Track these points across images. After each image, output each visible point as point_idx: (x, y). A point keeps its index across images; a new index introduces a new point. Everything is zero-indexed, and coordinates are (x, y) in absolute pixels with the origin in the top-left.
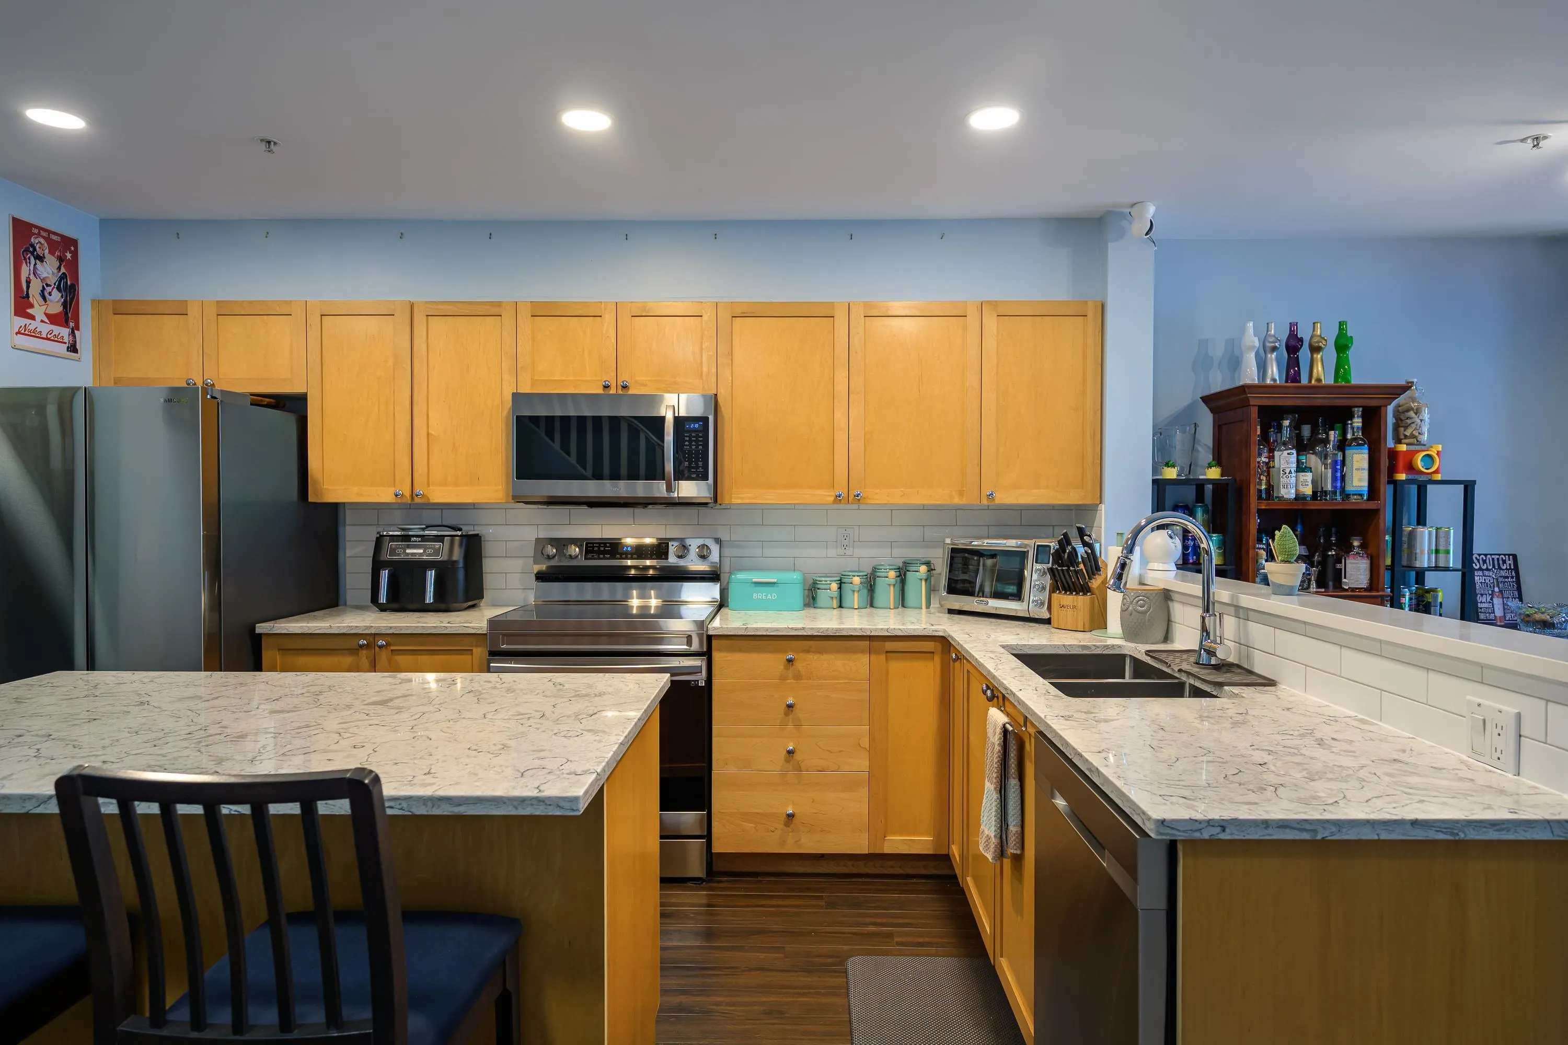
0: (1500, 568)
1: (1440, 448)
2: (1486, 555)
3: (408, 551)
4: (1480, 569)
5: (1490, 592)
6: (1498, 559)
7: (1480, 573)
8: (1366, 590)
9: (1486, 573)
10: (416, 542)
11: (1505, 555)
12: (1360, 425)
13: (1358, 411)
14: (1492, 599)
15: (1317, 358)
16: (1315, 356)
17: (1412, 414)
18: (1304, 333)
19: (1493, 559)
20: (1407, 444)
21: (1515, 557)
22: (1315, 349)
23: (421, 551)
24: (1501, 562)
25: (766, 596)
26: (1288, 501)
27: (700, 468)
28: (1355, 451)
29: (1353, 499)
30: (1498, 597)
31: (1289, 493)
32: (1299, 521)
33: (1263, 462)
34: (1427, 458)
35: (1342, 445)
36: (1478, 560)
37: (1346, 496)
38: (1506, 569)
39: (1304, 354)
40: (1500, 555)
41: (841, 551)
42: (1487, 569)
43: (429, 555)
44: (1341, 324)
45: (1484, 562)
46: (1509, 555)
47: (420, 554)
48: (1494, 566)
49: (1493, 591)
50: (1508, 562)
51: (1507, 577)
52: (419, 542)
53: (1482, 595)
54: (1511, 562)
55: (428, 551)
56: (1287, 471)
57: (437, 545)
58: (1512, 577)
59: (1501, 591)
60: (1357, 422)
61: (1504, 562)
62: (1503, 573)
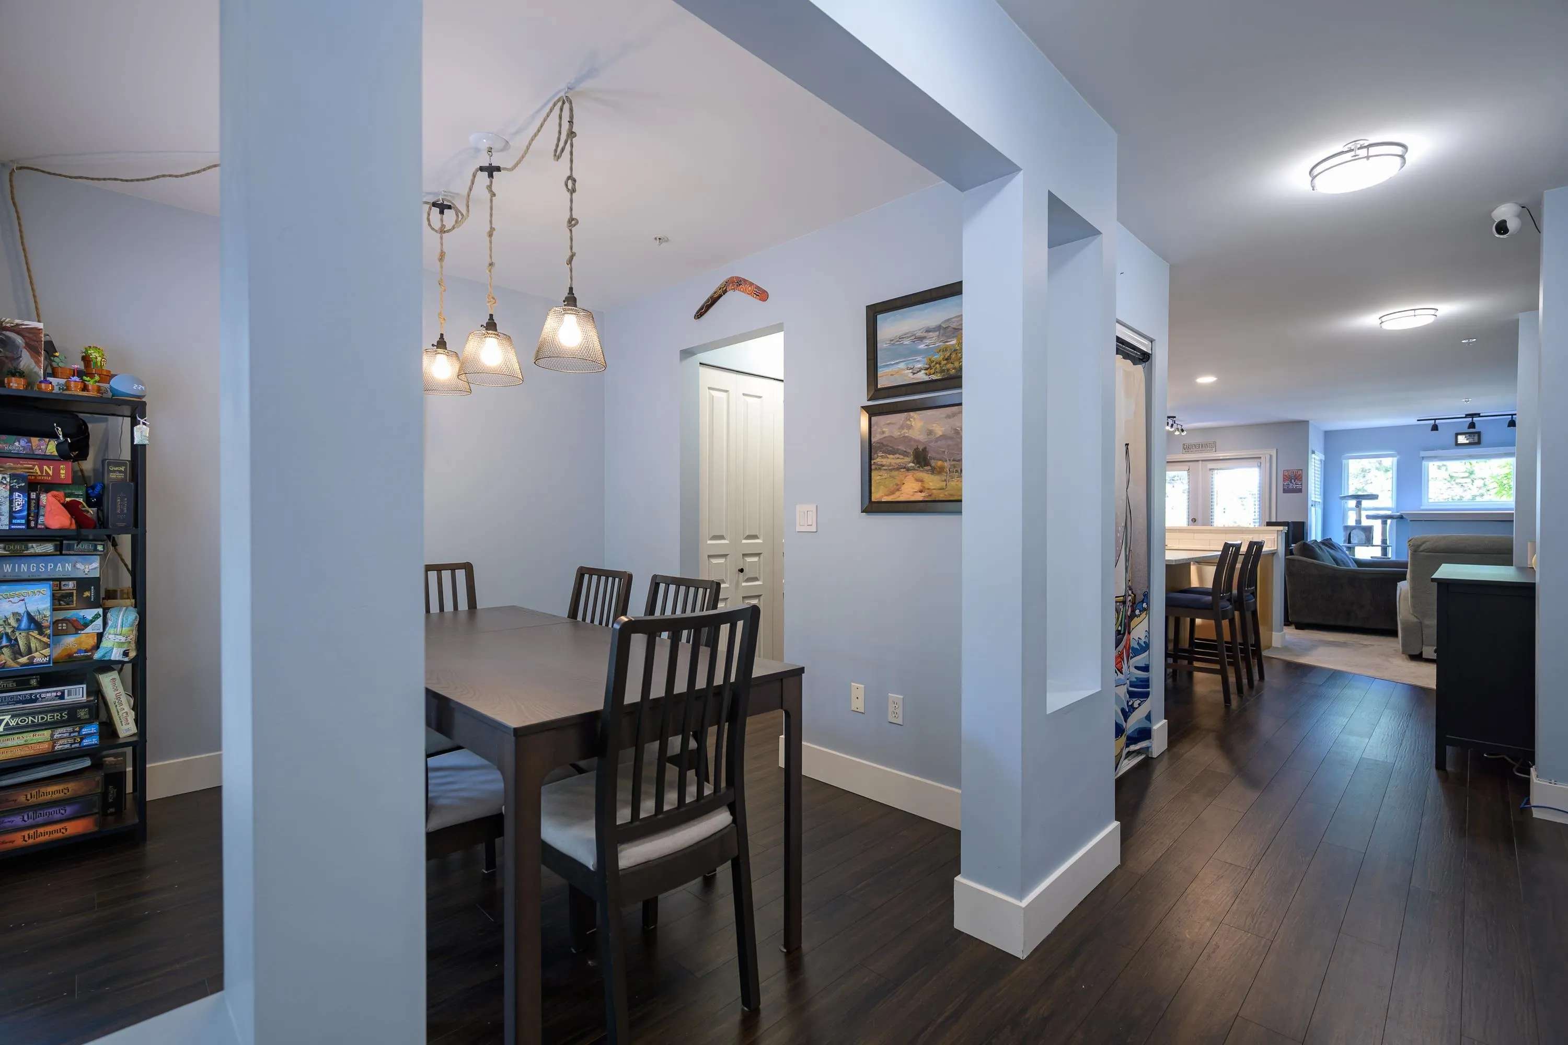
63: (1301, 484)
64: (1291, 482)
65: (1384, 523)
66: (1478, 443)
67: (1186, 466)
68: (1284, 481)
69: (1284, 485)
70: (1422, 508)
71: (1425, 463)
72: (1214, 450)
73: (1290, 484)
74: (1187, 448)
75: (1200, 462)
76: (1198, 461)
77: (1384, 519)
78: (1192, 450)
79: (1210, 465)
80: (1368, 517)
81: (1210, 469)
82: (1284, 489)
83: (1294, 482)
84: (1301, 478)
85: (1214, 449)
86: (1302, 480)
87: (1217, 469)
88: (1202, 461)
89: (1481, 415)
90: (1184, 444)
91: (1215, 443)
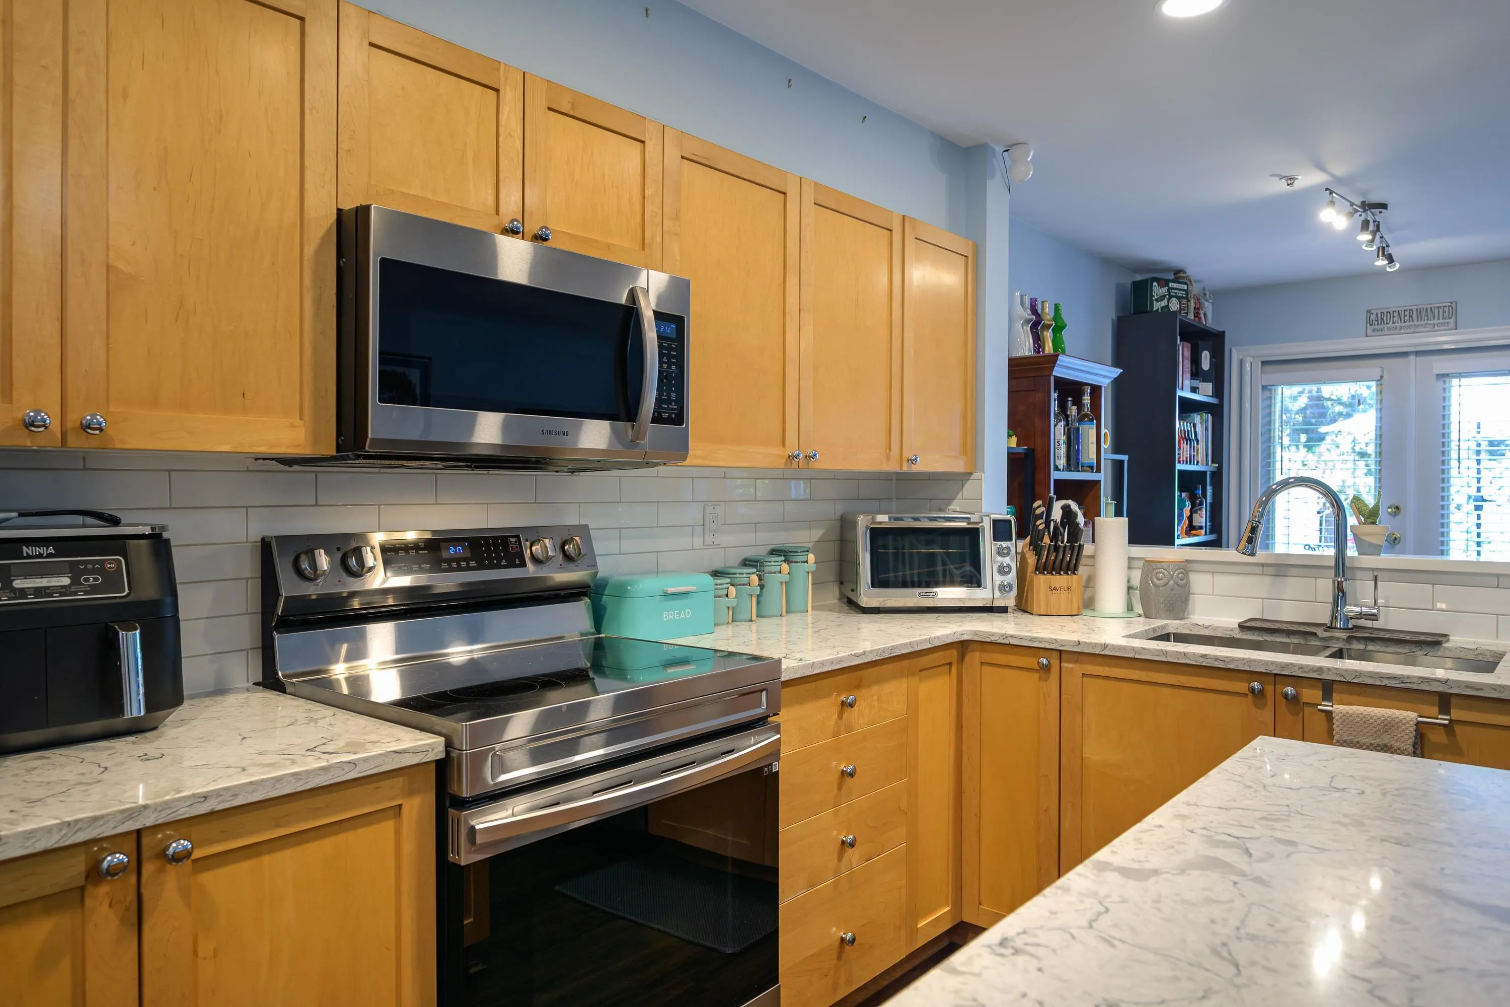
3: (18, 584)
10: (40, 556)
13: (1087, 389)
15: (1047, 336)
16: (1045, 333)
22: (1045, 326)
23: (66, 581)
25: (679, 614)
27: (673, 403)
41: (709, 540)
43: (94, 589)
44: (1056, 305)
47: (63, 590)
52: (50, 555)
55: (87, 580)
56: (1061, 442)
57: (112, 561)
60: (1087, 399)
67: (1374, 368)
72: (1452, 325)
74: (1380, 321)
75: (1412, 358)
76: (1405, 354)
78: (1391, 325)
79: (1441, 365)
81: (1439, 376)
85: (1452, 321)
87: (1460, 375)
88: (1417, 353)
90: (1369, 312)
91: (1454, 305)
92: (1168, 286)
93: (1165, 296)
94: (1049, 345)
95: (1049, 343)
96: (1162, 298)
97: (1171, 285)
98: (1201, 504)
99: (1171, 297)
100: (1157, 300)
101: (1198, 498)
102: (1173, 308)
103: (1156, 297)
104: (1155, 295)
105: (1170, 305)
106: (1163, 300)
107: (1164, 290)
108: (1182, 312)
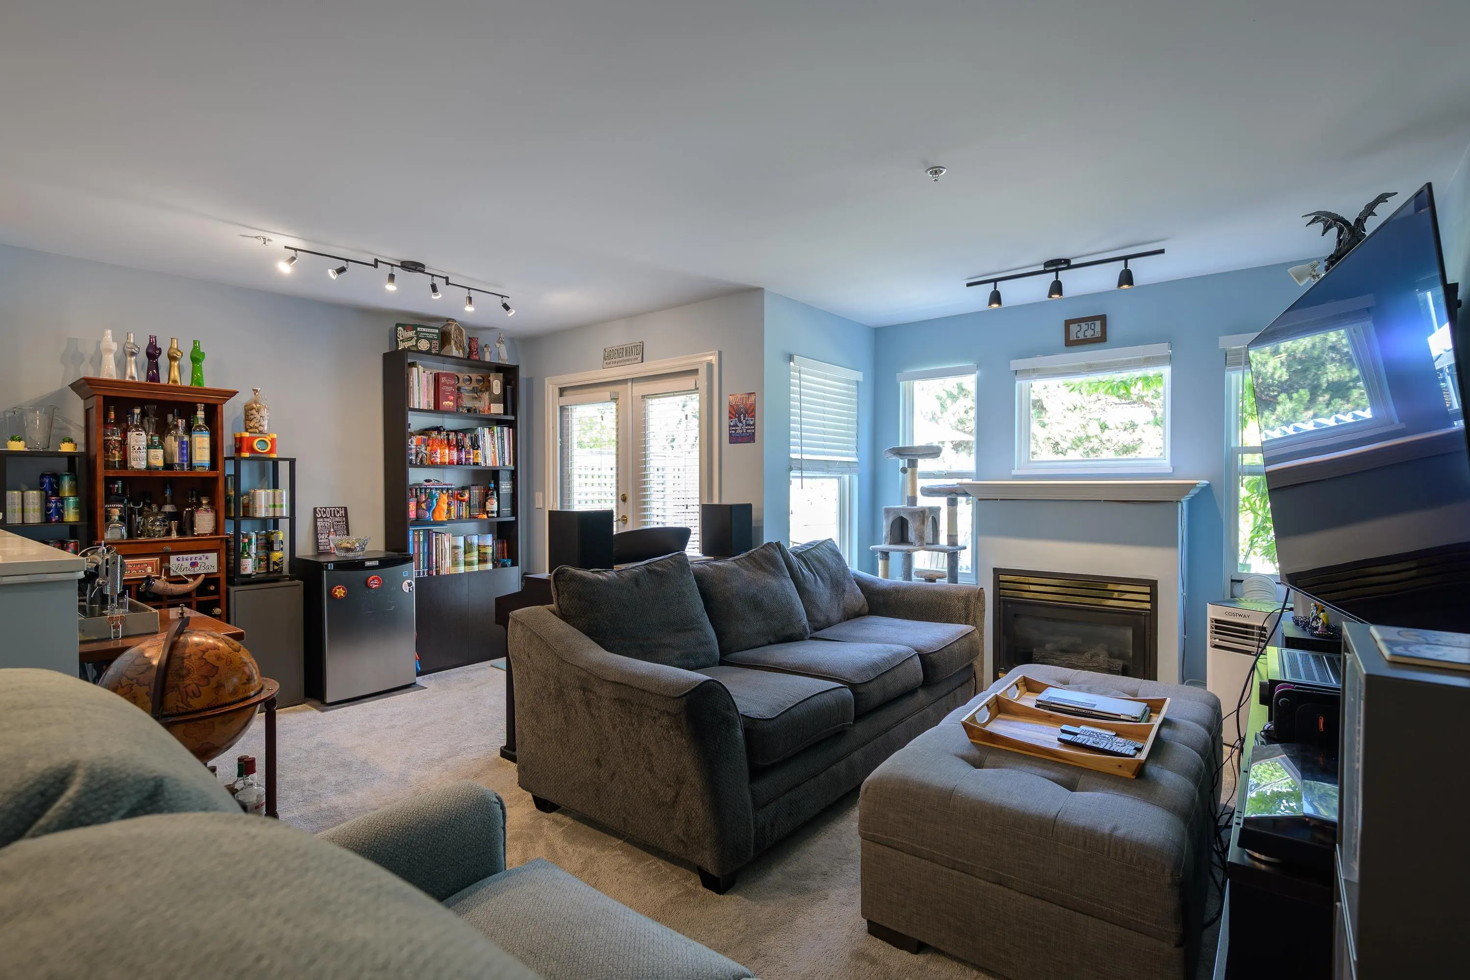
0: (335, 516)
1: (275, 436)
2: (326, 508)
4: (321, 517)
5: (328, 532)
6: (334, 510)
7: (322, 520)
8: (211, 534)
9: (326, 520)
11: (339, 508)
12: (203, 416)
13: (201, 407)
14: (328, 536)
16: (173, 363)
17: (254, 411)
18: (163, 344)
19: (331, 511)
20: (250, 433)
21: (346, 509)
22: (172, 358)
24: (336, 512)
26: (139, 470)
28: (198, 435)
29: (198, 470)
30: (333, 535)
31: (138, 464)
32: (168, 486)
33: (115, 440)
34: (262, 442)
35: (189, 430)
36: (320, 512)
37: (191, 466)
38: (340, 516)
39: (163, 360)
40: (335, 508)
42: (326, 517)
44: (196, 342)
45: (324, 512)
46: (342, 508)
48: (331, 515)
49: (329, 531)
50: (341, 512)
51: (340, 522)
53: (322, 534)
54: (343, 512)
56: (137, 447)
58: (343, 522)
59: (335, 531)
60: (201, 414)
61: (338, 512)
62: (337, 519)
63: (754, 425)
64: (740, 421)
65: (952, 503)
66: (1102, 339)
68: (730, 418)
69: (730, 426)
70: (1014, 472)
71: (1020, 384)
72: (640, 359)
73: (738, 424)
74: (612, 356)
75: (630, 384)
76: (624, 381)
77: (952, 495)
78: (614, 360)
79: (640, 389)
80: (930, 492)
81: (643, 397)
82: (730, 434)
83: (744, 419)
84: (754, 411)
85: (640, 356)
86: (754, 416)
87: (656, 395)
88: (631, 380)
89: (1073, 263)
90: (605, 350)
91: (642, 345)
92: (416, 330)
93: (412, 338)
94: (174, 373)
95: (174, 371)
96: (410, 339)
97: (418, 329)
98: (492, 494)
99: (419, 339)
100: (402, 341)
101: (490, 490)
102: (422, 347)
103: (401, 338)
104: (400, 337)
105: (419, 344)
106: (410, 340)
107: (411, 334)
108: (433, 349)
